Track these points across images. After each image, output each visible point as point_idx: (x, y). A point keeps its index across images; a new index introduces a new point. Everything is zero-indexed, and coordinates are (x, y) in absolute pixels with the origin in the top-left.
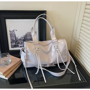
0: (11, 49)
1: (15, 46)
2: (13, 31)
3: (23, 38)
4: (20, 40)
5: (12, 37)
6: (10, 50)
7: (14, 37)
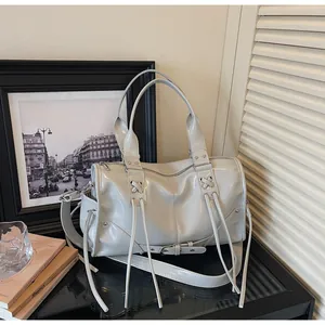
0: (28, 202)
1: (46, 191)
2: (38, 134)
3: (76, 160)
4: (63, 165)
5: (31, 159)
6: (23, 206)
7: (40, 159)
